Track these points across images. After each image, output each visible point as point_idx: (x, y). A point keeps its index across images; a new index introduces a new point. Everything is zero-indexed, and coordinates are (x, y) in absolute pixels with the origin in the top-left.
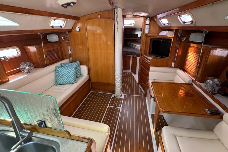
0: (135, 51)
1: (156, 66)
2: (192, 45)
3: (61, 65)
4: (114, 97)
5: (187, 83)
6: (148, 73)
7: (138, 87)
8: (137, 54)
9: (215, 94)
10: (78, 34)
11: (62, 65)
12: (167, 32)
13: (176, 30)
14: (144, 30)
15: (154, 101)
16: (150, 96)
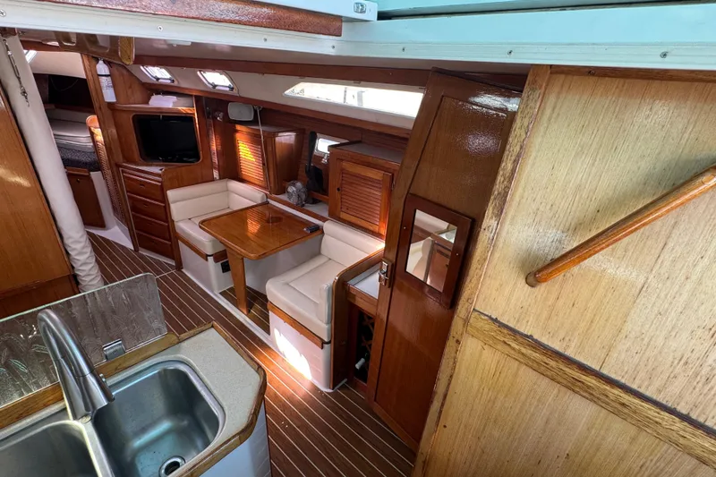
1: (181, 185)
2: (238, 127)
5: (260, 202)
6: (167, 210)
9: (304, 204)
12: (174, 98)
13: (196, 96)
14: (96, 90)
15: (216, 260)
16: (202, 260)
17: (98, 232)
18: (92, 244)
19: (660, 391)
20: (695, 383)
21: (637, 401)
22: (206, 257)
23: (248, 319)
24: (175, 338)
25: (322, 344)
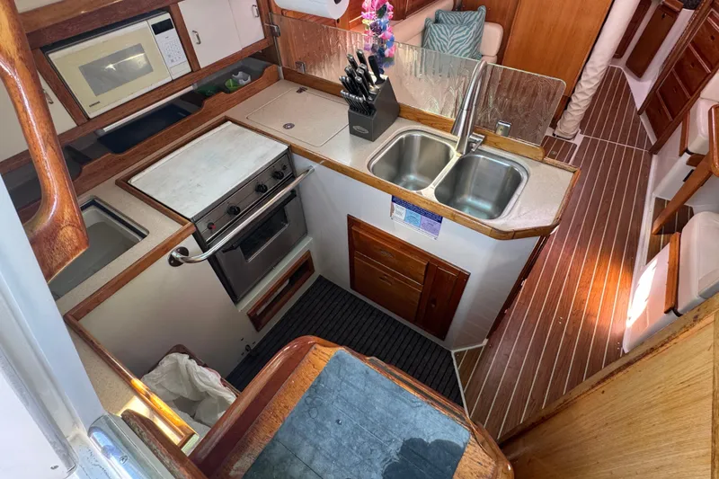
3: (437, 16)
4: (551, 135)
7: (637, 121)
11: (441, 16)
15: (689, 163)
16: (678, 151)
17: (631, 81)
22: (684, 150)
24: (541, 155)
25: (672, 309)
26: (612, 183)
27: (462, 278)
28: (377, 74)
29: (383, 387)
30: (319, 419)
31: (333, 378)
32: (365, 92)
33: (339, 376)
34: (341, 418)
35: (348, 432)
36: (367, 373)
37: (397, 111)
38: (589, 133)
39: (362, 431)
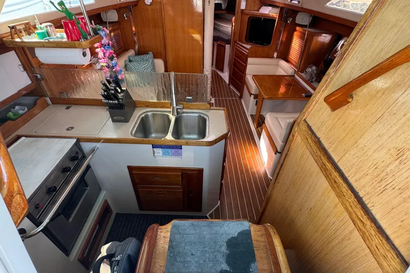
0: (222, 36)
1: (256, 56)
2: (298, 28)
3: (129, 59)
5: (289, 74)
6: (245, 67)
7: (230, 88)
8: (226, 40)
9: (312, 82)
10: (147, 10)
11: (131, 58)
12: (270, 8)
13: (281, 7)
14: (239, 3)
15: (254, 98)
16: (249, 95)
17: (220, 73)
18: (212, 74)
19: (356, 181)
20: (374, 181)
21: (341, 181)
22: (251, 94)
23: (255, 131)
24: (209, 106)
25: (276, 152)
26: (233, 113)
27: (200, 172)
28: (120, 88)
29: (204, 226)
30: (182, 260)
31: (178, 236)
32: (117, 99)
33: (180, 234)
34: (193, 252)
35: (200, 256)
36: (193, 224)
37: (134, 105)
38: (215, 97)
39: (206, 251)
